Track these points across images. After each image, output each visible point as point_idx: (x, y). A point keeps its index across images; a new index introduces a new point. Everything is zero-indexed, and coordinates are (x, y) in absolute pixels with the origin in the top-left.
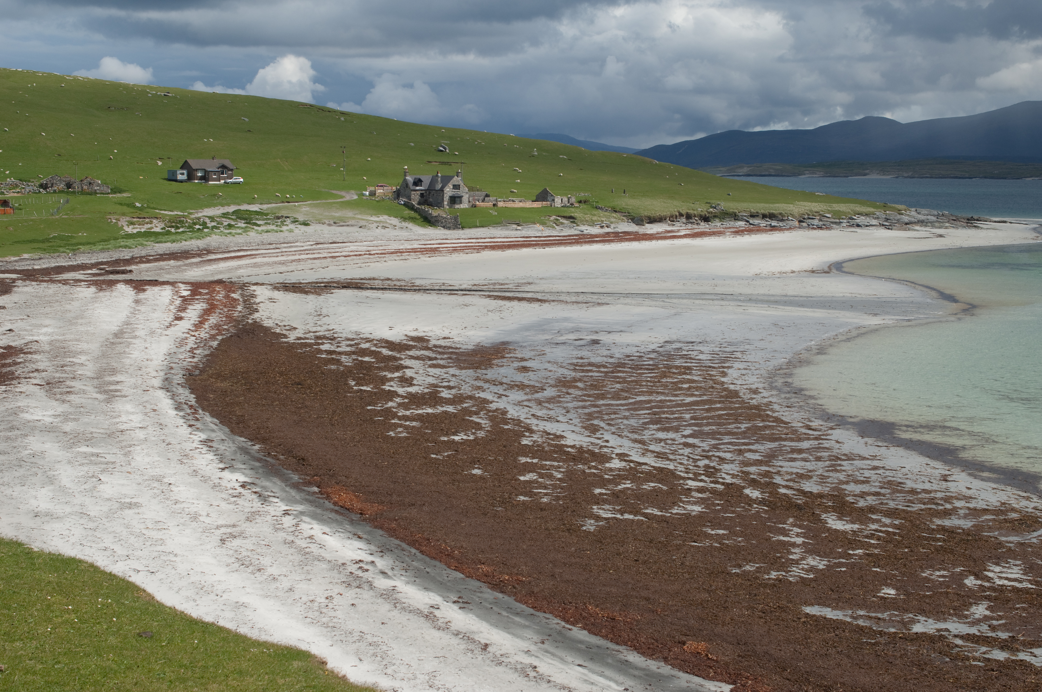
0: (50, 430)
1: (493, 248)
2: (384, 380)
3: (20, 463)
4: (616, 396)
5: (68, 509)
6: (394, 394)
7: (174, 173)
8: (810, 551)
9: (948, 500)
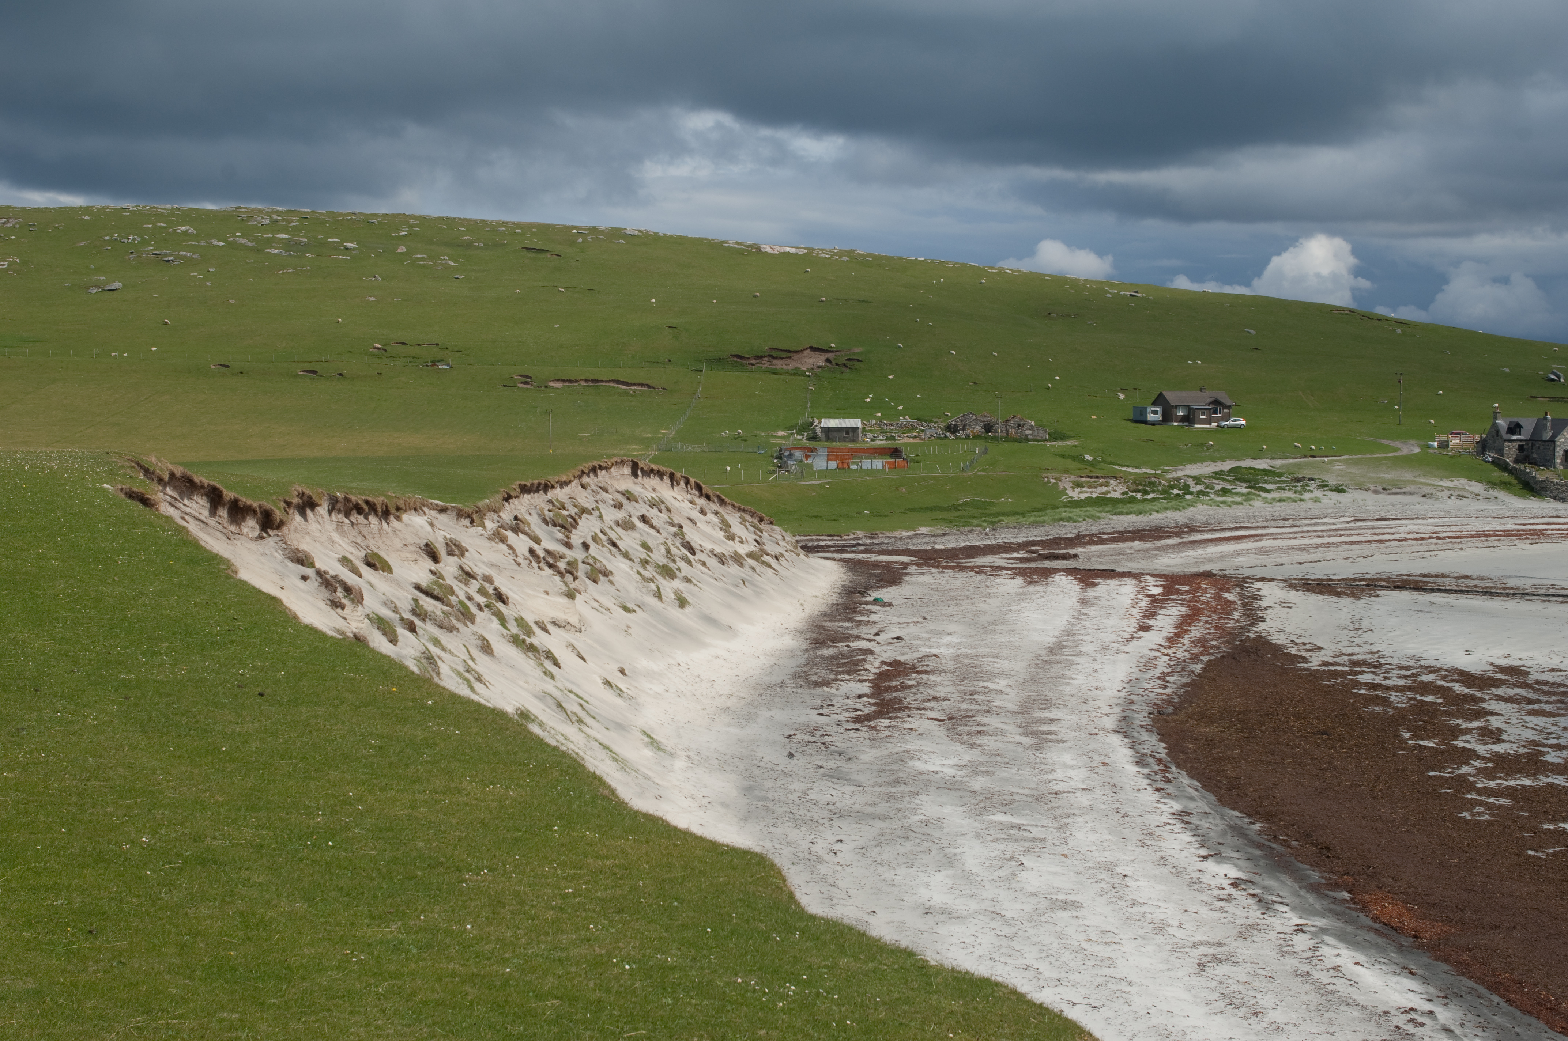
0: (951, 786)
2: (1456, 732)
3: (907, 833)
5: (973, 905)
6: (1471, 754)
7: (1143, 411)
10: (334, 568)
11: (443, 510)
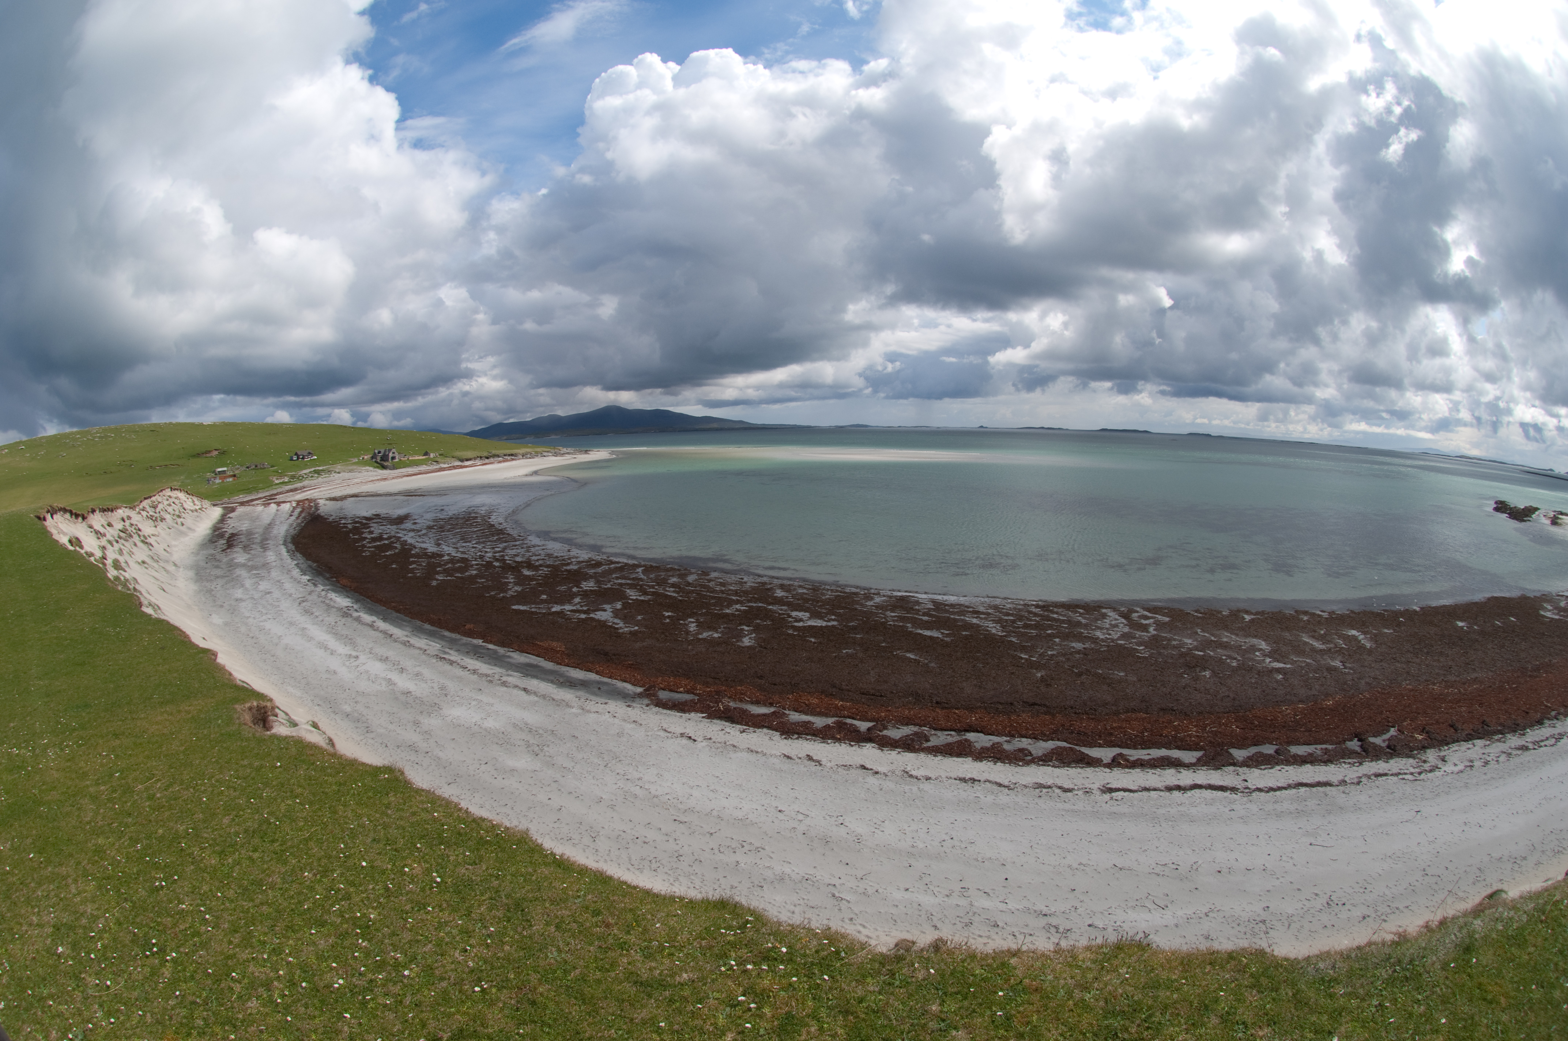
0: (243, 565)
2: (363, 533)
3: (233, 580)
4: (448, 531)
5: (248, 597)
6: (365, 538)
8: (516, 584)
10: (100, 528)
11: (125, 508)
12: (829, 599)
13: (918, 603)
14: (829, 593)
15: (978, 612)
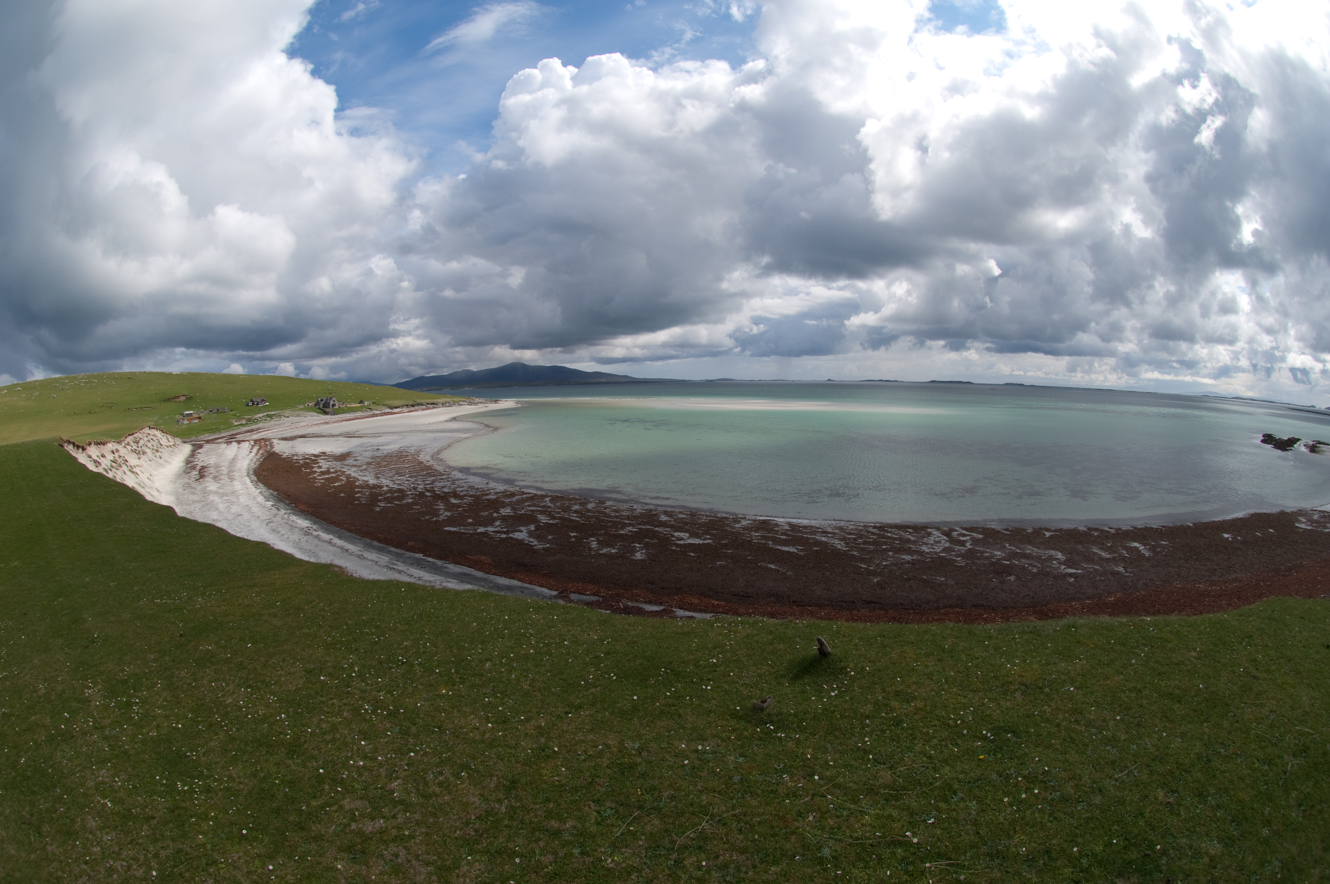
0: (216, 492)
1: (346, 420)
2: (313, 467)
3: (208, 504)
4: (385, 466)
5: (222, 518)
6: (316, 472)
7: (248, 403)
8: (446, 510)
9: (488, 490)
10: (96, 458)
11: (114, 442)
12: (704, 522)
13: (777, 525)
14: (704, 517)
15: (826, 532)
